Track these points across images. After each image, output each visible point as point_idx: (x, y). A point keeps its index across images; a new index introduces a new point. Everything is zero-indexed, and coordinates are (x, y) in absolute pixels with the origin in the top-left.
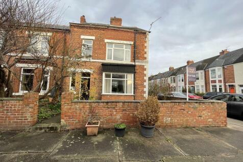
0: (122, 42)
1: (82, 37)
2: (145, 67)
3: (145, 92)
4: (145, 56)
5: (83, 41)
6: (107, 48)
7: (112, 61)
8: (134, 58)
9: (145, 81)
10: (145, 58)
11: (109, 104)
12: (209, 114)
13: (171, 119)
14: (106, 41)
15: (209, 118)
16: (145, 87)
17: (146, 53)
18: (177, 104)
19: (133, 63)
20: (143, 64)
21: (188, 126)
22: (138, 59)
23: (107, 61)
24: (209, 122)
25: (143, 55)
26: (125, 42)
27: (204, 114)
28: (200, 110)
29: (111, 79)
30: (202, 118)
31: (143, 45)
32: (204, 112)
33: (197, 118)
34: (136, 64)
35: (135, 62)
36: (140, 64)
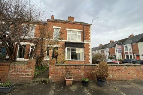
0: (76, 30)
1: (54, 27)
2: (90, 44)
3: (90, 59)
4: (89, 38)
5: (54, 29)
6: (68, 33)
7: (71, 41)
8: (83, 39)
9: (90, 52)
10: (90, 39)
11: (77, 66)
12: (134, 72)
13: (112, 75)
14: (67, 29)
15: (134, 75)
16: (90, 56)
17: (90, 36)
18: (116, 66)
19: (83, 42)
20: (88, 43)
21: (123, 80)
22: (85, 40)
23: (68, 41)
24: (134, 77)
25: (88, 37)
26: (78, 30)
27: (131, 72)
28: (128, 70)
29: (71, 51)
30: (130, 75)
31: (88, 32)
32: (131, 71)
33: (127, 74)
34: (84, 42)
35: (83, 41)
36: (86, 43)
